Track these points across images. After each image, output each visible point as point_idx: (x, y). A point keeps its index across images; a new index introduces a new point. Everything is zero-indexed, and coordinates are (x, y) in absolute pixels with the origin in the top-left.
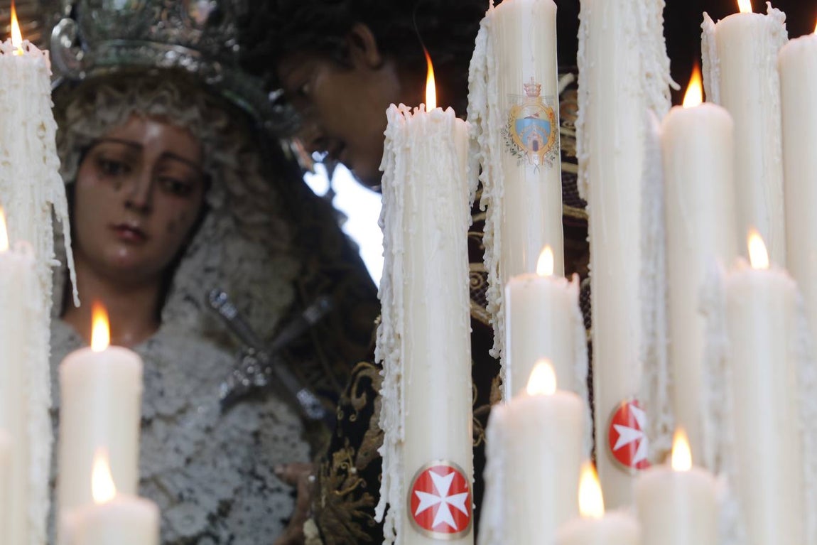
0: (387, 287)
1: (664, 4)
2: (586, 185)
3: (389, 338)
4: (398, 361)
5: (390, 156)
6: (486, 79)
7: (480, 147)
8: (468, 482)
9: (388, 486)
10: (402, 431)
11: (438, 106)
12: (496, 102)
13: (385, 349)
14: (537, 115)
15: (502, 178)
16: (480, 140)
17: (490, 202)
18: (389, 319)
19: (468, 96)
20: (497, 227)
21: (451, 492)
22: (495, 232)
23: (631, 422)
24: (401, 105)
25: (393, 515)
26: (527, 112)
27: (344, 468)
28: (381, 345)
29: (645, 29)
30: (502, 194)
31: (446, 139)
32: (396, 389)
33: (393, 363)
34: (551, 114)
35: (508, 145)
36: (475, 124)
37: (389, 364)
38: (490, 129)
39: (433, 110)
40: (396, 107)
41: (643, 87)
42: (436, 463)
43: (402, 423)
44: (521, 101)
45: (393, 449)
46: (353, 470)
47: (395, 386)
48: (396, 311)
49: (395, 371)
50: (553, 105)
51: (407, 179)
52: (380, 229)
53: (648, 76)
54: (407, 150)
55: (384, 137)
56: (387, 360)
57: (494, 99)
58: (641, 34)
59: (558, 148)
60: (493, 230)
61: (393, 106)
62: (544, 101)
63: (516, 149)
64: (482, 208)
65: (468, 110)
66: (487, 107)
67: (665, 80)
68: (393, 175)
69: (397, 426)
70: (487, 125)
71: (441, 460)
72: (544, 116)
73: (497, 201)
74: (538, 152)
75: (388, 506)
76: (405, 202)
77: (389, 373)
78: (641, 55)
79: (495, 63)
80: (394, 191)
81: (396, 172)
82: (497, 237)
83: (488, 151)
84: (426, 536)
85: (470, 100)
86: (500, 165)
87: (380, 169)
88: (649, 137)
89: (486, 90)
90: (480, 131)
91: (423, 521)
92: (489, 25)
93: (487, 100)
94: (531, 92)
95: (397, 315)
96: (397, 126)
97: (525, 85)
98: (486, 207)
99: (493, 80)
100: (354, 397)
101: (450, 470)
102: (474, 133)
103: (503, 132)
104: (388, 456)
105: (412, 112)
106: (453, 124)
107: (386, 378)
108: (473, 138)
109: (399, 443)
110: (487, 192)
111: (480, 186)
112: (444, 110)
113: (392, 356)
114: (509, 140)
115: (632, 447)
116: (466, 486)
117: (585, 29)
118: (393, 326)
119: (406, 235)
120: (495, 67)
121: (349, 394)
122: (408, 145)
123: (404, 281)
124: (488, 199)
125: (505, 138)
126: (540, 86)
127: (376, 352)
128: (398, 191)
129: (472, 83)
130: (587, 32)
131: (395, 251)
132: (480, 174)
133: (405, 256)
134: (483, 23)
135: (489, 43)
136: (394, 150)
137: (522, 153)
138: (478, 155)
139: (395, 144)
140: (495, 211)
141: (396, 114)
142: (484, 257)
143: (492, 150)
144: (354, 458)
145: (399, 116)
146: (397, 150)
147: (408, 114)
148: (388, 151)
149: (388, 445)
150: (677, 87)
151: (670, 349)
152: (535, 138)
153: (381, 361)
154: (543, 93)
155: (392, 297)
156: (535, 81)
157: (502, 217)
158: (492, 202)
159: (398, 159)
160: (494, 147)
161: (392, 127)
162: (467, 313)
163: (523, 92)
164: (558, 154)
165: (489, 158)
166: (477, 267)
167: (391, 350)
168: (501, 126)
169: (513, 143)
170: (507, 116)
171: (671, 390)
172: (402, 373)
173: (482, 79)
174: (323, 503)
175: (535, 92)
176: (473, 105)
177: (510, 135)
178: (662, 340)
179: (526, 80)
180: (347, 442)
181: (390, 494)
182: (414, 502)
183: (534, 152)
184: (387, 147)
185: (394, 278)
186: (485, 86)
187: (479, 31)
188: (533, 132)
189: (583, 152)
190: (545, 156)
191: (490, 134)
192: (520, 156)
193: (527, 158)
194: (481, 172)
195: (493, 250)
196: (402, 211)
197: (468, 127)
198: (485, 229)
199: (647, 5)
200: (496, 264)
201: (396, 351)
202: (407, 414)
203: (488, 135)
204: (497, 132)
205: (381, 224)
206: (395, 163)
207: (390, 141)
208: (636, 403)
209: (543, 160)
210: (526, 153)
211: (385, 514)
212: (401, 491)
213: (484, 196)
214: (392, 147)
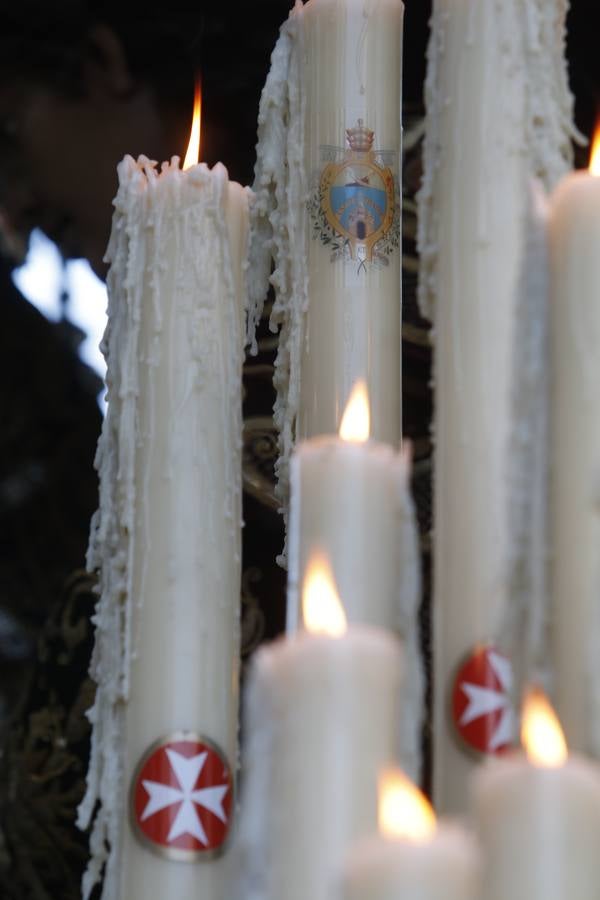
0: (110, 450)
1: (566, 6)
2: (431, 297)
3: (109, 533)
4: (123, 570)
5: (121, 239)
6: (286, 120)
7: (271, 228)
8: (229, 770)
9: (100, 772)
10: (126, 683)
11: (201, 160)
12: (300, 157)
13: (102, 552)
14: (366, 180)
15: (307, 280)
16: (273, 219)
17: (285, 318)
18: (110, 501)
19: (257, 146)
20: (295, 358)
21: (201, 784)
22: (292, 368)
23: (490, 680)
24: (142, 158)
25: (106, 819)
26: (350, 176)
27: (46, 739)
28: (97, 545)
29: (535, 46)
30: (305, 308)
31: (211, 214)
32: (117, 618)
33: (114, 574)
34: (389, 179)
35: (317, 228)
36: (266, 192)
37: (109, 575)
38: (290, 200)
39: (193, 166)
40: (133, 161)
41: (527, 139)
42: (178, 737)
43: (127, 670)
44: (342, 157)
45: (110, 711)
46: (61, 742)
47: (117, 611)
48: (122, 489)
49: (118, 586)
50: (392, 164)
51: (147, 276)
52: (102, 356)
53: (538, 122)
54: (148, 231)
55: (113, 208)
56: (105, 568)
57: (297, 151)
58: (528, 54)
59: (398, 234)
60: (289, 364)
61: (128, 159)
62: (379, 160)
63: (329, 234)
64: (273, 328)
65: (256, 169)
66: (286, 165)
67: (564, 129)
68: (125, 271)
69: (117, 676)
70: (286, 195)
71: (186, 732)
72: (376, 182)
73: (298, 319)
74: (365, 240)
75: (98, 804)
76: (142, 315)
77: (108, 591)
78: (527, 88)
79: (300, 94)
80: (126, 296)
81: (130, 265)
82: (295, 374)
83: (286, 236)
84: (158, 854)
85: (260, 153)
86: (304, 260)
87: (105, 260)
88: (529, 223)
89: (285, 137)
90: (274, 203)
91: (153, 830)
92: (293, 31)
93: (286, 154)
94: (358, 143)
95: (124, 496)
96: (133, 191)
97: (348, 132)
98: (280, 326)
99: (297, 122)
100: (66, 626)
101: (200, 748)
102: (262, 205)
103: (311, 206)
104: (101, 723)
105: (158, 169)
106: (225, 191)
107: (103, 597)
108: (263, 214)
109: (120, 703)
110: (282, 303)
111: (271, 294)
112: (211, 167)
113: (114, 562)
114: (319, 220)
115: (491, 720)
116: (225, 774)
117: (439, 43)
118: (117, 513)
119: (142, 369)
120: (300, 102)
121: (58, 621)
122: (150, 223)
123: (137, 442)
124: (283, 313)
125: (313, 217)
126: (372, 134)
127: (90, 554)
128: (133, 296)
129: (264, 125)
130: (442, 48)
131: (124, 392)
132: (272, 273)
133: (141, 402)
134: (284, 28)
135: (293, 61)
136: (129, 229)
137: (340, 241)
138: (268, 243)
139: (130, 219)
140: (293, 333)
141: (134, 173)
142: (275, 407)
143: (292, 234)
144: (64, 723)
145: (138, 176)
146: (133, 230)
147: (151, 172)
148: (119, 231)
149: (102, 706)
150: (582, 140)
151: (551, 566)
152: (362, 217)
153: (96, 569)
154: (377, 145)
155: (116, 467)
156: (365, 125)
157: (304, 343)
158: (289, 319)
159: (133, 245)
160: (295, 230)
161: (126, 192)
162: (236, 495)
163: (344, 142)
164: (397, 245)
165: (287, 249)
166: (260, 422)
167: (113, 552)
168: (308, 197)
169: (325, 225)
170: (317, 181)
171: (550, 631)
172: (129, 589)
173: (280, 120)
174: (12, 795)
175: (364, 144)
176: (264, 162)
177: (322, 212)
178: (538, 551)
179: (351, 125)
180: (53, 698)
181: (103, 784)
182: (140, 798)
183: (358, 239)
184: (117, 225)
185: (122, 436)
186: (284, 130)
187: (278, 43)
188: (359, 207)
189: (428, 242)
190: (376, 248)
191: (290, 210)
192: (337, 247)
193: (348, 250)
194: (273, 270)
195: (287, 397)
196: (137, 328)
197: (249, 197)
198: (276, 363)
199: (540, 7)
200: (291, 419)
201: (121, 554)
202: (135, 655)
203: (285, 212)
204: (301, 205)
205: (104, 348)
206: (127, 251)
207: (121, 215)
208: (497, 650)
209: (371, 253)
210: (347, 242)
211: (94, 816)
212: (121, 781)
213: (277, 308)
214: (125, 225)
